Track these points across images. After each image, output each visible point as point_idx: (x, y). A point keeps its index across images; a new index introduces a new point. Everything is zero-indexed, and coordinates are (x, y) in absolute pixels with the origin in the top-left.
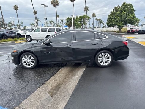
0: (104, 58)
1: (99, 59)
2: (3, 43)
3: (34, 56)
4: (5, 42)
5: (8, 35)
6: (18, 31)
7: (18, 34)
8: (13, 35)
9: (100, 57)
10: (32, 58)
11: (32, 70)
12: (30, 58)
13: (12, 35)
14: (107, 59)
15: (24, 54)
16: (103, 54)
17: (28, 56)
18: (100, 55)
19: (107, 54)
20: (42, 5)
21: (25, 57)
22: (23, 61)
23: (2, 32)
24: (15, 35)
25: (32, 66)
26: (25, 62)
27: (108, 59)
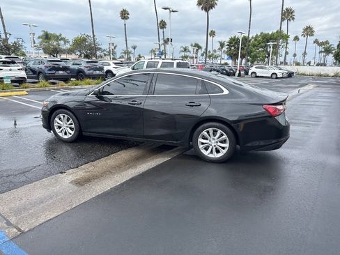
0: (213, 142)
1: (200, 140)
2: (73, 87)
3: (74, 117)
4: (76, 87)
5: (87, 72)
6: (109, 65)
7: (109, 72)
8: (98, 72)
9: (204, 138)
10: (71, 121)
11: (71, 144)
12: (68, 120)
13: (95, 73)
14: (219, 144)
15: (58, 111)
16: (211, 130)
17: (64, 116)
18: (205, 133)
19: (219, 131)
20: (165, 9)
21: (60, 119)
22: (55, 124)
23: (78, 66)
24: (101, 73)
25: (70, 136)
26: (60, 127)
27: (223, 145)
